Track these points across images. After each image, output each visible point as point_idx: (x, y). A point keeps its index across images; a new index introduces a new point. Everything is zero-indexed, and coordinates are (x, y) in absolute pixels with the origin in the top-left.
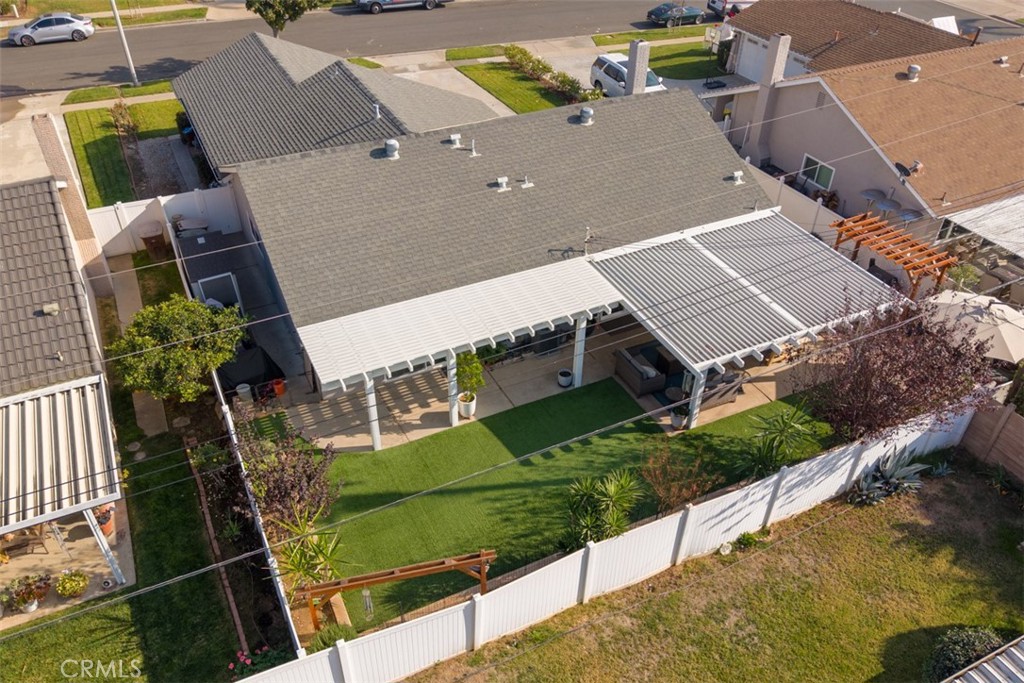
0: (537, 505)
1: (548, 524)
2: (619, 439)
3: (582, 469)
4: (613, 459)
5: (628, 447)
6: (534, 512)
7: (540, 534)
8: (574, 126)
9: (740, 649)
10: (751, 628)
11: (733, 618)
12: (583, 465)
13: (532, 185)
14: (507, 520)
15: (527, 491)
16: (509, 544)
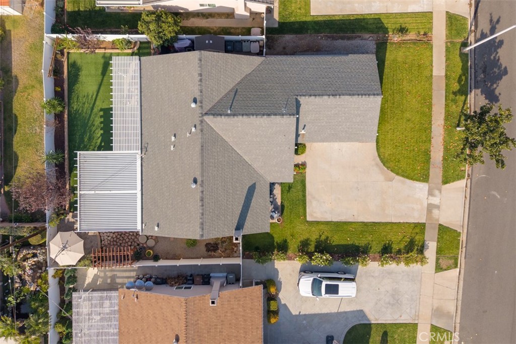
0: (86, 105)
1: (79, 105)
2: (99, 138)
3: (92, 123)
4: (92, 132)
5: (95, 139)
6: (84, 104)
7: (77, 102)
8: (192, 179)
9: (31, 126)
10: (34, 132)
11: (38, 130)
12: (94, 123)
13: (172, 149)
14: (84, 96)
15: (91, 106)
16: (77, 93)
